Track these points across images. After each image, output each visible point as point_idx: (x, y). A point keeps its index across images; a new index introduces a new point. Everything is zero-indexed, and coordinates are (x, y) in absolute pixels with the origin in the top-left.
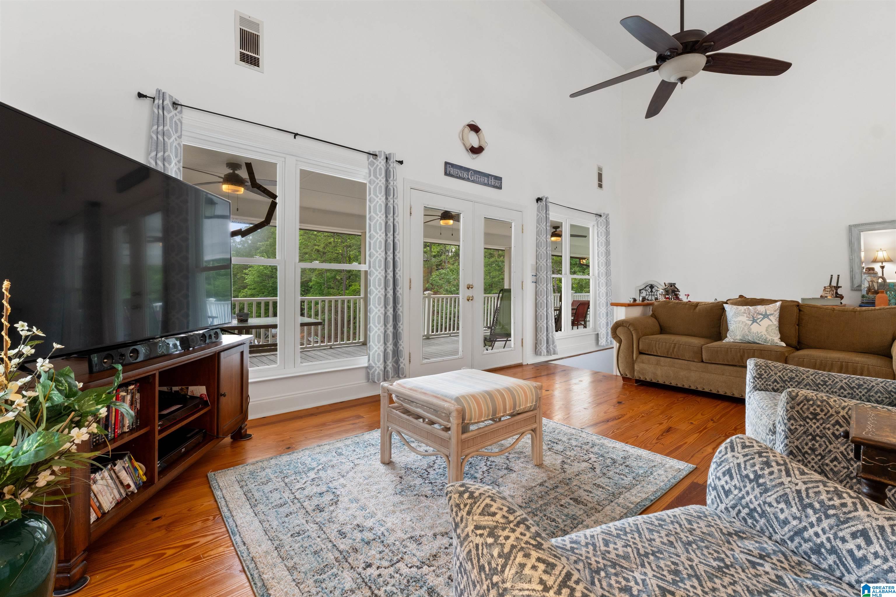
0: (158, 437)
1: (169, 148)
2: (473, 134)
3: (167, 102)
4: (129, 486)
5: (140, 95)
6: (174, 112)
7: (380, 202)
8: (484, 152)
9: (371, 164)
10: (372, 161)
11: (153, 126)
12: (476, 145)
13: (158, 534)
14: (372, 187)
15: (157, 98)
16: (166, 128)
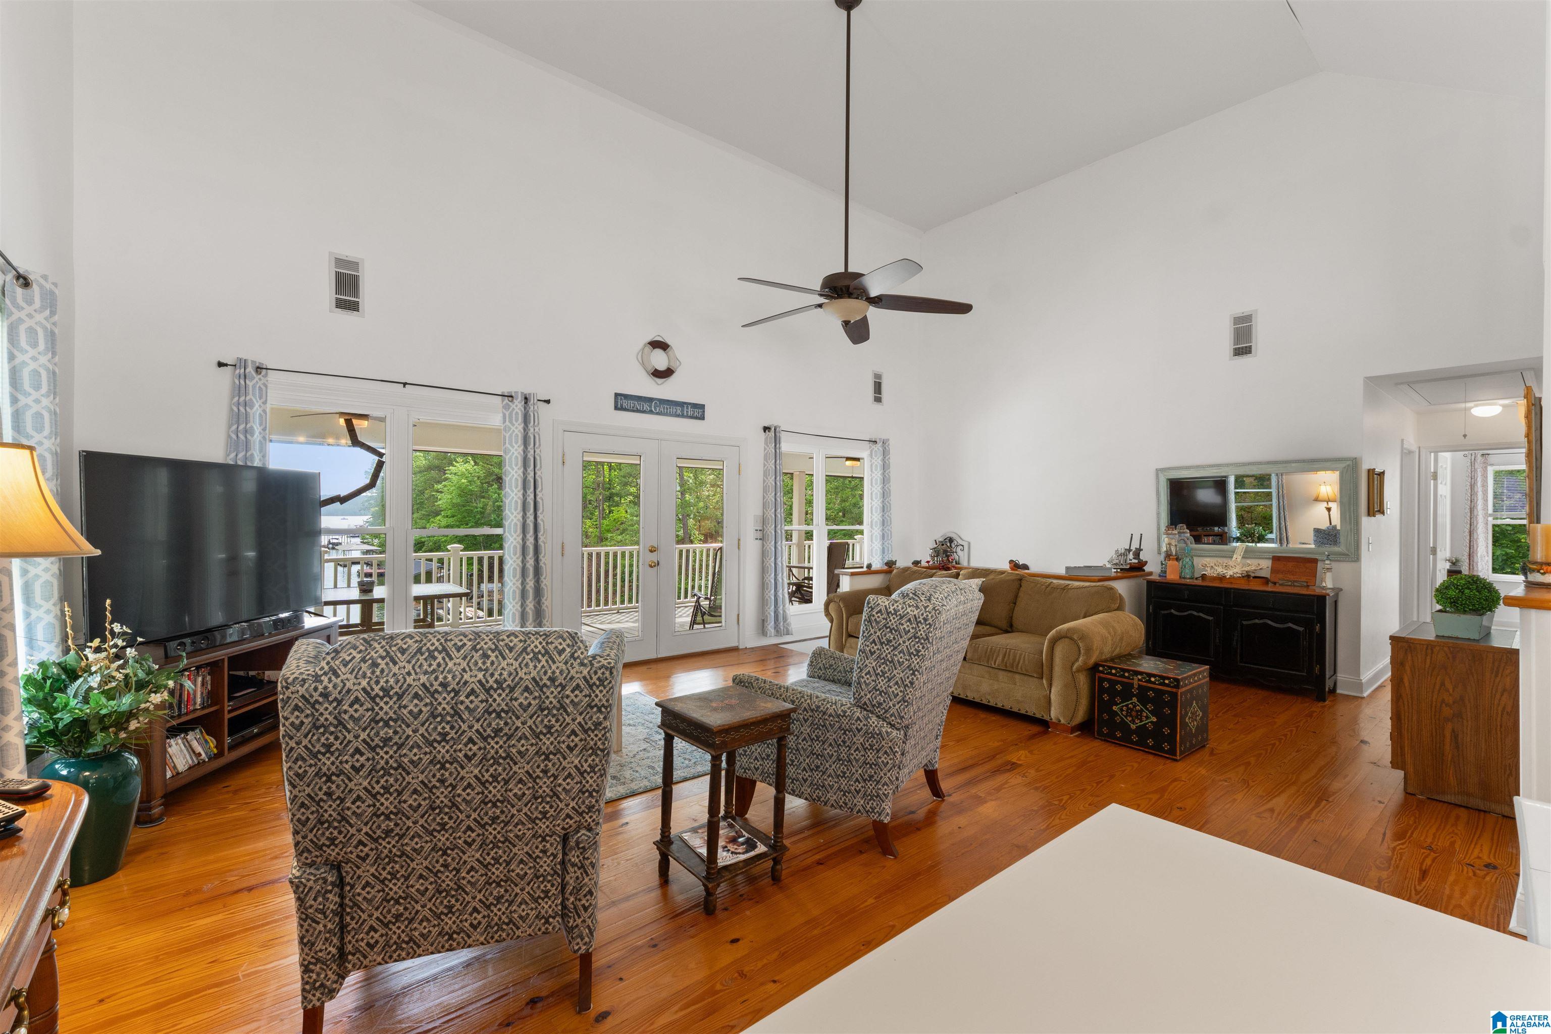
0: (227, 716)
1: (251, 419)
2: (658, 352)
3: (250, 370)
4: (200, 754)
5: (221, 365)
6: (257, 378)
7: (516, 454)
8: (674, 375)
9: (506, 407)
10: (507, 404)
11: (233, 397)
12: (662, 367)
13: (226, 796)
14: (507, 436)
15: (238, 366)
16: (248, 398)
